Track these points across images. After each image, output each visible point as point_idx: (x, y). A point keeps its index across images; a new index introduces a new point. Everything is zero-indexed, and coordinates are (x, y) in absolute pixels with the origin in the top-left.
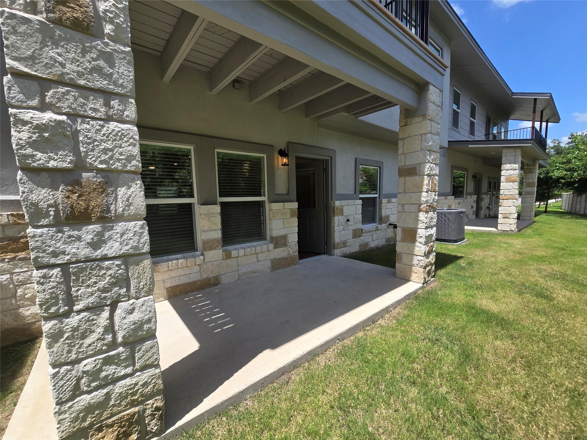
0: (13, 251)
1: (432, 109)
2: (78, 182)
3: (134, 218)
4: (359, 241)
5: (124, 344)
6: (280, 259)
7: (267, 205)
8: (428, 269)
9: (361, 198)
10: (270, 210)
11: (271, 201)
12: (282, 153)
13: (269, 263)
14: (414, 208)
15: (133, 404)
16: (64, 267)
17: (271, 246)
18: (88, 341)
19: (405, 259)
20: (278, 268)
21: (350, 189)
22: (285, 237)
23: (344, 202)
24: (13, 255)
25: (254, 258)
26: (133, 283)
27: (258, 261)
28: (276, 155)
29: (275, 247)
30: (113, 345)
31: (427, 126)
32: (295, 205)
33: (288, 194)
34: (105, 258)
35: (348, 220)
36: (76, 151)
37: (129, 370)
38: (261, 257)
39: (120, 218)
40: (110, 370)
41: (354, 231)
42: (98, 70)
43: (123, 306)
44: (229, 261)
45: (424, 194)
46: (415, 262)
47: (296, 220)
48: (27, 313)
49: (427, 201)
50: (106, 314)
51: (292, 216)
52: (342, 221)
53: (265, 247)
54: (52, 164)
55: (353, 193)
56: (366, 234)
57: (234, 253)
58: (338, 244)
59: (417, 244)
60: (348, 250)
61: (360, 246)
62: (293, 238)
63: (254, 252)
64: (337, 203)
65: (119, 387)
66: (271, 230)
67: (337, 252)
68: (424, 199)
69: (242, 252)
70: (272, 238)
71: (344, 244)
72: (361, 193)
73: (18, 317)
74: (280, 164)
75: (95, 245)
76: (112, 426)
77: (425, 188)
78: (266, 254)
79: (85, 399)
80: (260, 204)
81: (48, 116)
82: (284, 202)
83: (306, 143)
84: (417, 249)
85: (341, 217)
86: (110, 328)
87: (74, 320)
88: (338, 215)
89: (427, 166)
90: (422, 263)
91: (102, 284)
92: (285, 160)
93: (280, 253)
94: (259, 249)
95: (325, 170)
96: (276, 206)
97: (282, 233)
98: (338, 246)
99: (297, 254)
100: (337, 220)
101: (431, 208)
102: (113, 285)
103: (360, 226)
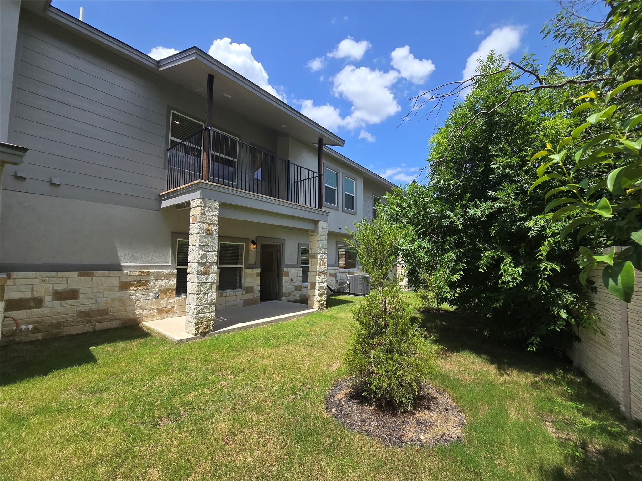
0: (138, 286)
1: (321, 231)
2: (205, 265)
3: (214, 273)
4: (299, 293)
5: (209, 304)
6: (249, 299)
7: (243, 270)
8: (321, 302)
9: (301, 267)
10: (245, 272)
11: (246, 268)
12: (254, 243)
13: (242, 301)
14: (314, 273)
15: (209, 320)
16: (201, 283)
17: (244, 292)
18: (203, 301)
19: (311, 298)
20: (248, 305)
21: (295, 262)
22: (252, 288)
23: (289, 269)
24: (138, 288)
25: (234, 298)
26: (212, 289)
27: (237, 300)
28: (250, 243)
29: (246, 293)
30: (207, 304)
31: (319, 238)
32: (259, 270)
33: (256, 264)
34: (208, 283)
35: (292, 280)
36: (206, 259)
37: (209, 311)
38: (238, 297)
39: (212, 273)
40: (205, 310)
41: (296, 286)
42: (212, 242)
43: (210, 294)
44: (221, 298)
45: (318, 267)
46: (315, 299)
47: (259, 278)
48: (138, 313)
49: (319, 270)
50: (206, 296)
51: (257, 276)
52: (288, 280)
53: (241, 292)
54: (202, 262)
55: (296, 263)
56: (305, 289)
57: (224, 294)
58: (285, 294)
59: (316, 290)
60: (292, 298)
61: (300, 296)
62: (257, 288)
63: (234, 294)
64: (285, 270)
65: (207, 315)
66: (245, 283)
67: (284, 298)
68: (318, 269)
69: (228, 294)
70: (245, 288)
71: (289, 294)
72: (301, 264)
73: (134, 314)
74: (252, 248)
75: (207, 279)
76: (204, 324)
77: (318, 265)
78: (241, 296)
79: (200, 315)
80: (241, 269)
81: (203, 252)
82: (253, 268)
83: (268, 236)
84: (316, 293)
85: (287, 278)
86: (207, 299)
87: (201, 296)
88: (286, 276)
89: (319, 255)
90: (318, 300)
91: (206, 288)
92: (255, 246)
93: (249, 296)
94: (237, 293)
95: (279, 251)
96: (249, 271)
97: (251, 285)
98: (285, 295)
99: (259, 297)
100: (285, 279)
101: (322, 273)
102: (209, 289)
103: (300, 283)
